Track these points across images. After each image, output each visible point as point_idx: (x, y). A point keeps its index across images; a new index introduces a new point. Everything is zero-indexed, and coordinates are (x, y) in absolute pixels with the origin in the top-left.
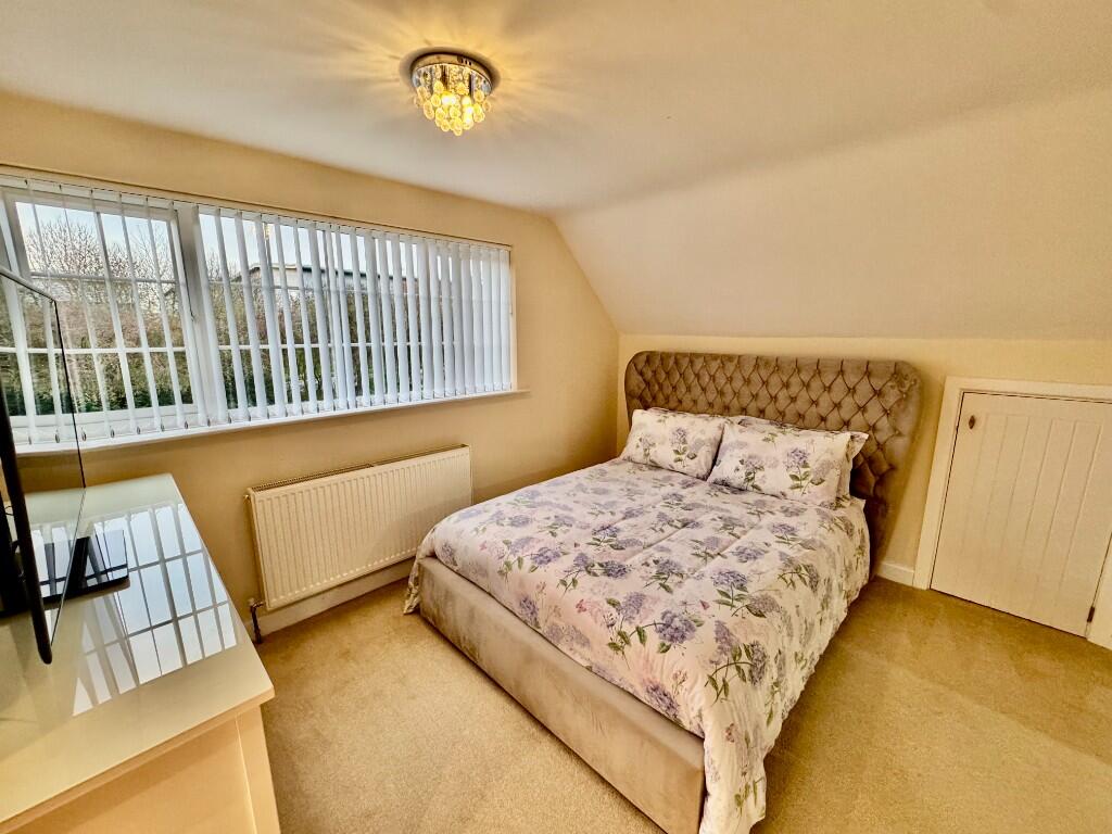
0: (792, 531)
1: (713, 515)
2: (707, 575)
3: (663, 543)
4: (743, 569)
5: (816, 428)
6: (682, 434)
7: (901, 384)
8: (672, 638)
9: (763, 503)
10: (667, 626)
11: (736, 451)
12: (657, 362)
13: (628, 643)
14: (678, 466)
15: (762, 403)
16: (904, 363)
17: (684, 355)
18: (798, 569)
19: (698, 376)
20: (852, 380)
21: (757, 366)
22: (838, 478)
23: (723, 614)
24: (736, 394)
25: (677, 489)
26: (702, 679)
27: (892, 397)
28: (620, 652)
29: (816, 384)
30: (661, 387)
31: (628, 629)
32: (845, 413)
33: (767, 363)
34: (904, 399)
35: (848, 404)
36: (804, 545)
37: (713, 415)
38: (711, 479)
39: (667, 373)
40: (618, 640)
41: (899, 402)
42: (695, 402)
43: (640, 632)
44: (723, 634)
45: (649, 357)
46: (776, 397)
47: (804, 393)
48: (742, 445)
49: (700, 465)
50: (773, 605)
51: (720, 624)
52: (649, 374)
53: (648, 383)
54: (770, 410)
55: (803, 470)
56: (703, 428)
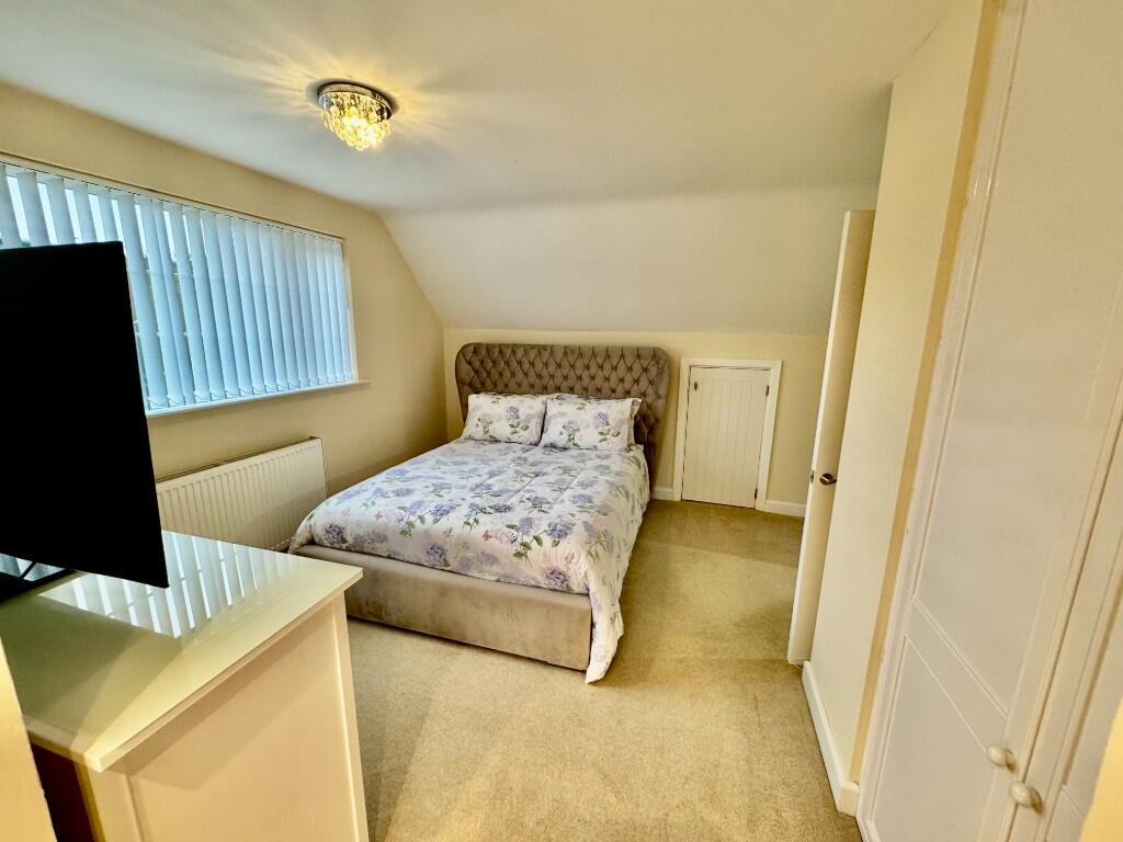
0: (607, 467)
1: (553, 466)
2: (566, 500)
3: (527, 488)
4: (587, 492)
5: (609, 398)
6: (514, 411)
7: (658, 363)
8: (559, 536)
9: (582, 455)
10: (554, 530)
11: (559, 420)
12: (484, 352)
13: (529, 548)
14: (514, 438)
15: (571, 383)
16: (659, 348)
17: (508, 346)
18: (618, 488)
19: (520, 363)
20: (629, 360)
21: (565, 354)
22: (627, 430)
23: (585, 517)
24: (552, 377)
25: (520, 453)
26: (584, 554)
27: (654, 371)
28: (524, 558)
29: (607, 366)
30: (489, 374)
31: (527, 539)
32: (627, 385)
33: (573, 352)
34: (660, 373)
35: (629, 379)
36: (618, 474)
37: (535, 394)
38: (542, 443)
39: (494, 362)
40: (521, 549)
41: (658, 374)
42: (519, 385)
43: (537, 539)
44: (588, 527)
45: (477, 348)
46: (581, 377)
47: (599, 372)
48: (563, 414)
49: (531, 434)
50: (611, 509)
51: (585, 524)
52: (477, 364)
53: (477, 372)
54: (578, 387)
55: (606, 428)
56: (529, 405)
